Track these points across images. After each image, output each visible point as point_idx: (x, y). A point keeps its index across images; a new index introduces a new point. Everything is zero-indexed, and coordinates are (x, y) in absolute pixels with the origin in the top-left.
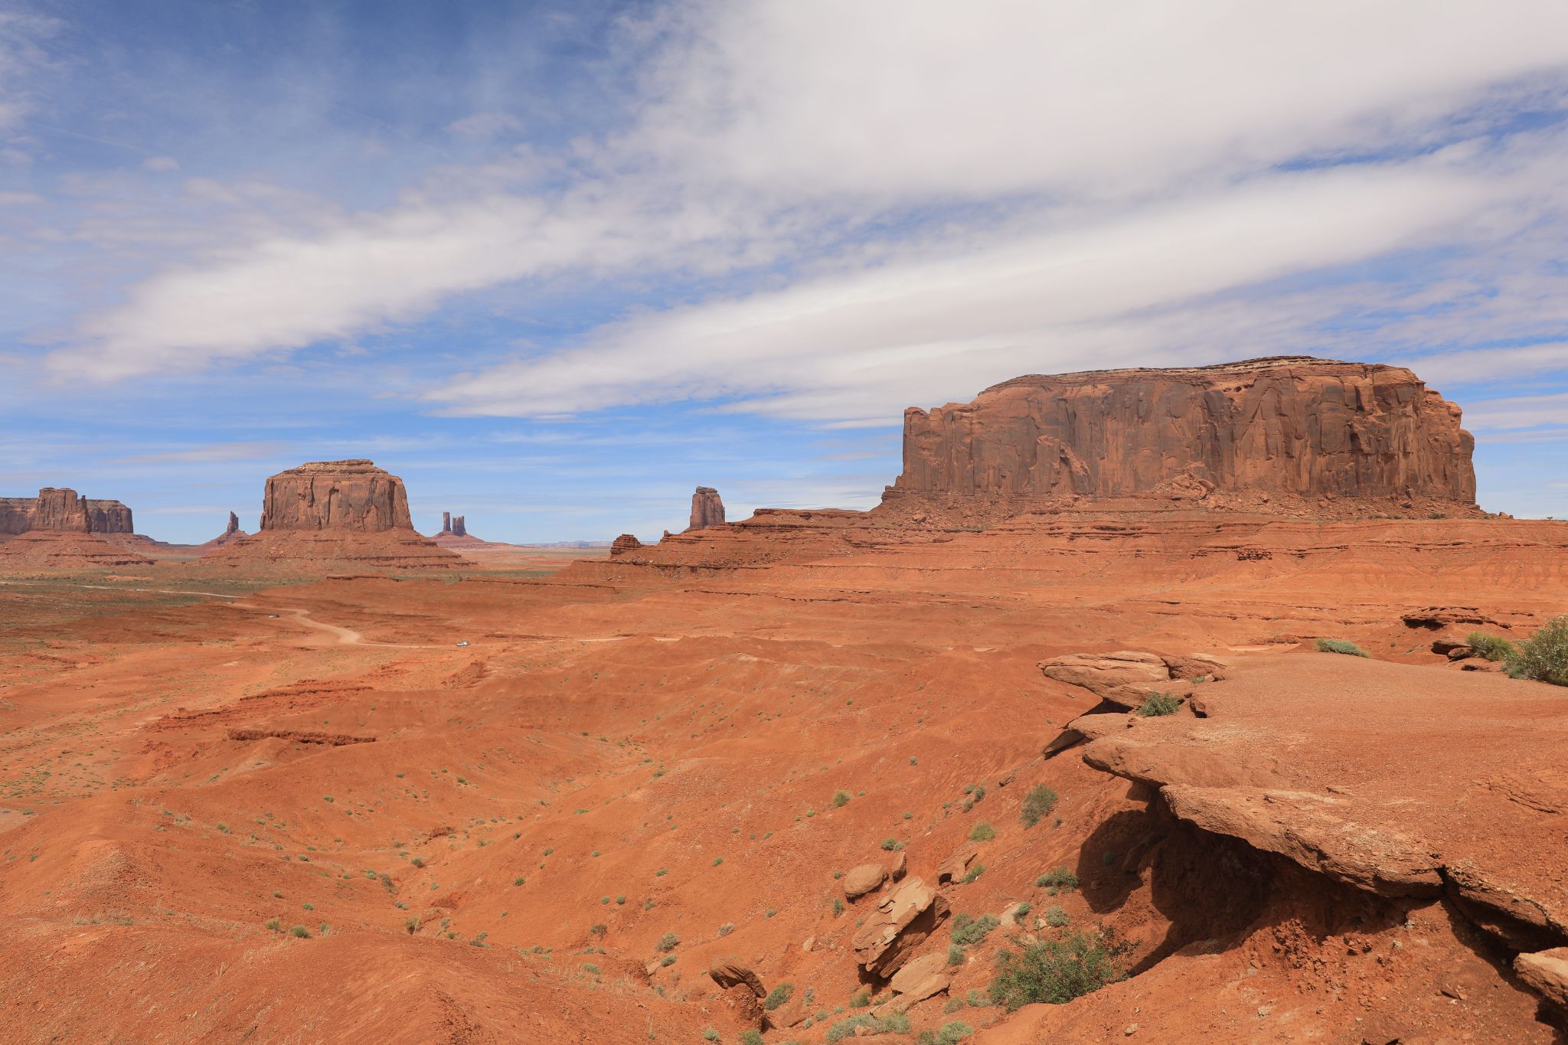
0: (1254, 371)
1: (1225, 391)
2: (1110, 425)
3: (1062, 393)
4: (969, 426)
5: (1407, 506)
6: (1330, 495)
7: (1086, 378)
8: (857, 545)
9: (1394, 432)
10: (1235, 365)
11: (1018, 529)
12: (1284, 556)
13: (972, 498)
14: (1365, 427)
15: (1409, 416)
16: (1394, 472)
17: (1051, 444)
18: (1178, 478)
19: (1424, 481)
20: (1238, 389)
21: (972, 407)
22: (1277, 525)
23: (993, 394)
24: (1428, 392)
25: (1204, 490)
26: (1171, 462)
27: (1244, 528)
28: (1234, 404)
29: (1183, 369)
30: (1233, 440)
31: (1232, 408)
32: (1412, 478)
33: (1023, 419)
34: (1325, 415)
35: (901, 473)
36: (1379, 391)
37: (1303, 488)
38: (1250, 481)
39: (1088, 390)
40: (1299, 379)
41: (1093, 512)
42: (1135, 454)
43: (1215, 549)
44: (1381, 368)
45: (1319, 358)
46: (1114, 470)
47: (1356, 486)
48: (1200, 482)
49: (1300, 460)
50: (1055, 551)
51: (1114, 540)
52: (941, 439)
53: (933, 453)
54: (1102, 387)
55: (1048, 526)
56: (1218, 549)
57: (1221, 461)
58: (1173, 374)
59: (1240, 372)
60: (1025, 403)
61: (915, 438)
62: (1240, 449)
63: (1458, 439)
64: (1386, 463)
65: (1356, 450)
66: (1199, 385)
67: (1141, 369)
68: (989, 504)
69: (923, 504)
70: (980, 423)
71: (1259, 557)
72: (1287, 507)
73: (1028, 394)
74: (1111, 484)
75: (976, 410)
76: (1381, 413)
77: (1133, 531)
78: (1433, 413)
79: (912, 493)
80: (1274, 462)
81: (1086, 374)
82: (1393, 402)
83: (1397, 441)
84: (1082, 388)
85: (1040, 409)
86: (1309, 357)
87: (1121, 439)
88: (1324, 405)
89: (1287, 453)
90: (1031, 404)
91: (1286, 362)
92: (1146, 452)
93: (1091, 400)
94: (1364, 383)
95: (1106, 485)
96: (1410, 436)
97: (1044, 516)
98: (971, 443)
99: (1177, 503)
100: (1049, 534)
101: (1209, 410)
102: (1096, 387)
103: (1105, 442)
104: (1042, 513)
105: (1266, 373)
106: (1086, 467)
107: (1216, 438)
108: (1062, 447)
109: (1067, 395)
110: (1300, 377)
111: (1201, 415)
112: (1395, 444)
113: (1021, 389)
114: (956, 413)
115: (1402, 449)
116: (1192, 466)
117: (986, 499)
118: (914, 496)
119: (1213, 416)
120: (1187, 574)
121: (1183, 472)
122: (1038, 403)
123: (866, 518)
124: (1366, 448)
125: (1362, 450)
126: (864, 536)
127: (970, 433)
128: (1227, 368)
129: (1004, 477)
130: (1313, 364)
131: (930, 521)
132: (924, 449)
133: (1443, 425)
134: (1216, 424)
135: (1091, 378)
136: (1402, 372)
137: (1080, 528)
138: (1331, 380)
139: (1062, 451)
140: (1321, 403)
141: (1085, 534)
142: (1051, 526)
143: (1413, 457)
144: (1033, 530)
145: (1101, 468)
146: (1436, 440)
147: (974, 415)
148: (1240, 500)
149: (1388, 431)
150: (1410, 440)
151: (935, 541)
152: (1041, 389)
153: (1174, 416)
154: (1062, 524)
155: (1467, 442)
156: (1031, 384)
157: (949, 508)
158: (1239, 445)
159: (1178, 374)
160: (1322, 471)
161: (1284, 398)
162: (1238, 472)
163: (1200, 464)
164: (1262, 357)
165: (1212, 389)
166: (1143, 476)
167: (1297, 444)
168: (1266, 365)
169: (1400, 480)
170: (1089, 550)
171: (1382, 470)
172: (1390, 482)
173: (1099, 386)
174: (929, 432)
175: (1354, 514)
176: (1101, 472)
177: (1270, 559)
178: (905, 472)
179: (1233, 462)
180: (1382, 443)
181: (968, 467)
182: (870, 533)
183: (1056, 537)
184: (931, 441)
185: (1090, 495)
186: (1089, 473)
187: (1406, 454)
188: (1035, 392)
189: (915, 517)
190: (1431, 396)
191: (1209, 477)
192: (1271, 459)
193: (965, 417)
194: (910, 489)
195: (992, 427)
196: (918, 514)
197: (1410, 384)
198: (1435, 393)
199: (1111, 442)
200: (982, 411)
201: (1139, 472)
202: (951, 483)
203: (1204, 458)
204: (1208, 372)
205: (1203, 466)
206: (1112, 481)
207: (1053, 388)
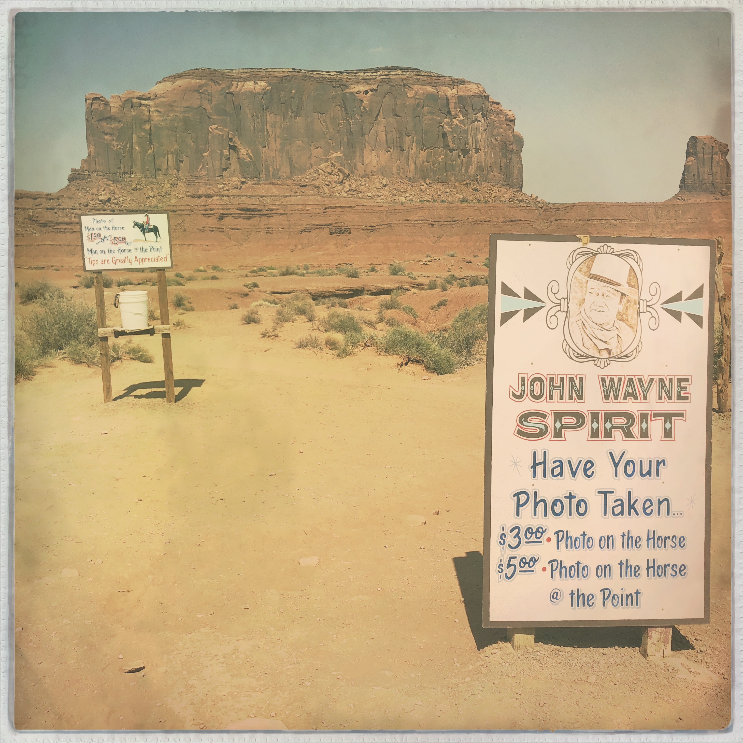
0: (378, 77)
1: (357, 93)
2: (269, 118)
3: (229, 87)
4: (148, 114)
5: (476, 190)
6: (428, 181)
7: (248, 75)
9: (469, 133)
10: (365, 71)
11: (179, 210)
13: (155, 180)
14: (451, 128)
15: (479, 121)
16: (469, 163)
17: (220, 133)
18: (323, 166)
19: (488, 171)
20: (366, 92)
21: (149, 96)
22: (361, 207)
23: (169, 84)
24: (493, 103)
25: (341, 176)
26: (318, 152)
27: (342, 210)
28: (363, 104)
29: (327, 72)
30: (363, 135)
31: (362, 108)
32: (480, 168)
33: (195, 109)
34: (426, 117)
35: (85, 157)
36: (461, 99)
37: (411, 176)
38: (374, 169)
39: (249, 85)
40: (409, 86)
41: (239, 196)
42: (290, 144)
43: (316, 227)
44: (462, 82)
45: (423, 70)
46: (273, 158)
47: (445, 175)
48: (339, 169)
49: (409, 152)
50: (206, 228)
51: (254, 219)
52: (122, 125)
53: (115, 138)
54: (262, 84)
55: (204, 208)
56: (319, 227)
57: (354, 152)
58: (318, 76)
59: (367, 77)
60: (197, 95)
61: (97, 123)
62: (368, 142)
63: (512, 139)
64: (464, 156)
65: (446, 146)
66: (338, 87)
67: (293, 69)
68: (169, 185)
69: (109, 185)
70: (157, 111)
71: (342, 232)
72: (398, 190)
73: (199, 86)
74: (271, 169)
75: (154, 99)
76: (462, 118)
77: (267, 212)
78: (496, 119)
79: (97, 175)
80: (391, 155)
81: (249, 71)
82: (470, 110)
83: (471, 139)
85: (210, 101)
86: (416, 69)
87: (278, 131)
88: (426, 109)
89: (400, 147)
90: (203, 95)
91: (400, 72)
92: (299, 143)
93: (252, 94)
94: (451, 92)
95: (268, 170)
96: (480, 136)
97: (201, 199)
98: (150, 129)
100: (204, 215)
101: (346, 109)
102: (257, 84)
103: (266, 133)
104: (200, 197)
105: (386, 81)
106: (251, 154)
107: (351, 133)
108: (230, 136)
109: (233, 89)
110: (409, 85)
111: (339, 113)
112: (470, 142)
113: (193, 81)
114: (135, 101)
115: (474, 145)
116: (334, 156)
117: (166, 181)
118: (100, 178)
119: (348, 114)
121: (327, 161)
122: (208, 95)
124: (451, 144)
125: (449, 146)
127: (149, 121)
128: (359, 74)
129: (182, 162)
130: (419, 75)
131: (115, 201)
132: (106, 134)
133: (503, 128)
134: (351, 121)
135: (253, 74)
136: (475, 86)
137: (227, 209)
138: (430, 89)
139: (231, 140)
140: (423, 107)
141: (231, 214)
142: (206, 208)
143: (481, 153)
145: (263, 155)
146: (496, 140)
147: (151, 103)
149: (466, 131)
150: (479, 139)
152: (210, 83)
153: (321, 113)
154: (213, 206)
155: (519, 141)
156: (201, 77)
157: (133, 190)
158: (367, 139)
159: (322, 76)
160: (423, 162)
161: (398, 102)
162: (366, 162)
163: (338, 154)
164: (384, 66)
165: (347, 91)
166: (297, 163)
167: (407, 139)
168: (386, 73)
169: (473, 169)
170: (233, 228)
171: (462, 162)
172: (466, 172)
173: (259, 82)
174: (110, 118)
175: (442, 196)
176: (263, 159)
177: (350, 233)
178: (89, 155)
179: (363, 153)
180: (462, 141)
181: (149, 152)
182: (56, 213)
183: (209, 217)
184: (113, 126)
185: (255, 179)
186: (254, 160)
187: (477, 151)
188: (206, 85)
189: (101, 198)
190: (495, 105)
191: (346, 165)
192: (389, 151)
193: (144, 105)
194: (95, 172)
195: (169, 116)
196: (104, 195)
197: (480, 96)
198: (498, 103)
199: (270, 133)
200: (159, 100)
201: (294, 160)
202: (134, 167)
203: (342, 149)
204: (345, 76)
205: (341, 155)
206: (273, 167)
207: (221, 82)
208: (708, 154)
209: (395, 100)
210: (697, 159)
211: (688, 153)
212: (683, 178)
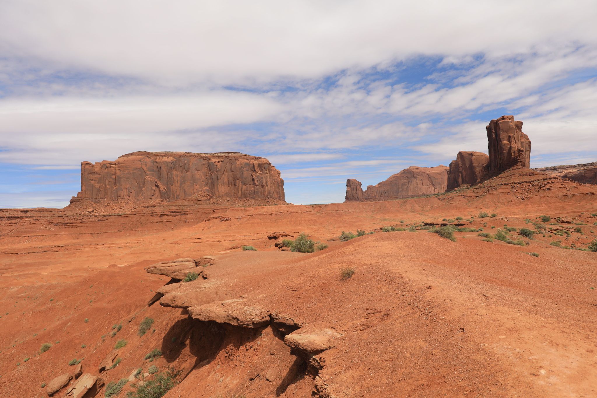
0: (223, 156)
1: (214, 162)
2: (175, 172)
3: (155, 159)
4: (114, 171)
5: (268, 202)
6: (247, 199)
7: (164, 154)
8: (56, 225)
9: (264, 178)
10: (218, 153)
11: (138, 214)
12: (235, 219)
13: (117, 201)
14: (256, 176)
15: (268, 174)
16: (264, 191)
17: (151, 179)
18: (200, 193)
19: (272, 194)
20: (219, 162)
21: (115, 163)
22: (233, 209)
23: (125, 158)
24: (272, 166)
25: (209, 197)
26: (197, 187)
27: (222, 210)
28: (218, 167)
29: (200, 153)
30: (218, 180)
31: (217, 168)
32: (269, 193)
33: (139, 169)
34: (245, 172)
35: (80, 191)
36: (260, 165)
37: (239, 196)
38: (223, 194)
39: (165, 159)
41: (169, 206)
42: (184, 184)
43: (213, 218)
44: (260, 158)
45: (243, 153)
46: (177, 190)
47: (254, 195)
48: (207, 194)
49: (238, 186)
50: (154, 222)
51: (177, 216)
52: (101, 176)
53: (97, 182)
54: (171, 158)
55: (151, 212)
56: (214, 218)
57: (214, 187)
58: (197, 155)
59: (219, 156)
60: (140, 163)
61: (87, 175)
62: (220, 183)
63: (280, 181)
64: (262, 188)
66: (206, 160)
67: (186, 152)
68: (125, 203)
69: (92, 204)
70: (119, 170)
71: (227, 220)
72: (235, 203)
73: (141, 159)
74: (175, 195)
75: (118, 164)
76: (260, 172)
77: (184, 213)
78: (274, 173)
79: (86, 199)
82: (264, 169)
84: (163, 158)
85: (146, 165)
86: (240, 153)
87: (179, 178)
89: (235, 184)
90: (142, 163)
91: (233, 154)
92: (189, 183)
93: (167, 163)
94: (255, 162)
95: (174, 195)
96: (268, 180)
97: (149, 208)
98: (115, 177)
99: (200, 202)
100: (151, 215)
101: (210, 169)
102: (169, 158)
103: (173, 179)
104: (148, 207)
105: (227, 157)
106: (166, 189)
107: (212, 179)
108: (156, 181)
109: (157, 160)
110: (237, 159)
111: (207, 170)
112: (264, 182)
113: (138, 156)
114: (108, 165)
115: (266, 183)
116: (205, 188)
117: (123, 202)
118: (88, 201)
119: (211, 171)
120: (204, 227)
121: (202, 191)
122: (145, 163)
123: (61, 211)
124: (257, 183)
125: (255, 184)
126: (60, 220)
127: (115, 174)
128: (215, 154)
129: (131, 192)
130: (241, 155)
131: (96, 212)
132: (92, 180)
133: (276, 176)
134: (212, 174)
135: (167, 154)
136: (265, 160)
137: (164, 212)
138: (246, 161)
139: (156, 182)
140: (244, 168)
141: (166, 214)
142: (152, 212)
143: (269, 186)
144: (145, 214)
145: (171, 189)
146: (275, 181)
147: (116, 166)
148: (221, 201)
149: (262, 178)
151: (98, 221)
152: (146, 157)
153: (198, 170)
154: (156, 211)
155: (282, 182)
156: (142, 155)
157: (105, 206)
158: (220, 181)
159: (199, 155)
160: (245, 191)
161: (233, 166)
162: (220, 191)
163: (207, 188)
164: (226, 151)
165: (210, 161)
166: (187, 192)
167: (237, 181)
168: (227, 154)
169: (266, 193)
170: (168, 221)
171: (261, 190)
172: (263, 194)
173: (170, 157)
174: (94, 173)
175: (254, 204)
176: (172, 190)
177: (230, 220)
178: (82, 190)
179: (218, 187)
180: (261, 182)
181: (114, 188)
182: (63, 218)
183: (154, 216)
184: (96, 176)
185: (168, 199)
186: (167, 191)
187: (267, 185)
188: (144, 158)
189: (88, 210)
190: (273, 168)
191: (210, 192)
192: (230, 186)
193: (112, 167)
194: (85, 198)
195: (125, 172)
196: (90, 209)
197: (267, 164)
198: (274, 167)
199: (175, 179)
200: (120, 165)
201: (186, 190)
202: (106, 195)
203: (208, 186)
204: (209, 155)
205: (208, 188)
206: (176, 194)
207: (151, 157)
208: (355, 186)
209: (231, 165)
210: (351, 188)
211: (347, 186)
212: (346, 195)
